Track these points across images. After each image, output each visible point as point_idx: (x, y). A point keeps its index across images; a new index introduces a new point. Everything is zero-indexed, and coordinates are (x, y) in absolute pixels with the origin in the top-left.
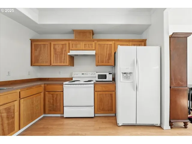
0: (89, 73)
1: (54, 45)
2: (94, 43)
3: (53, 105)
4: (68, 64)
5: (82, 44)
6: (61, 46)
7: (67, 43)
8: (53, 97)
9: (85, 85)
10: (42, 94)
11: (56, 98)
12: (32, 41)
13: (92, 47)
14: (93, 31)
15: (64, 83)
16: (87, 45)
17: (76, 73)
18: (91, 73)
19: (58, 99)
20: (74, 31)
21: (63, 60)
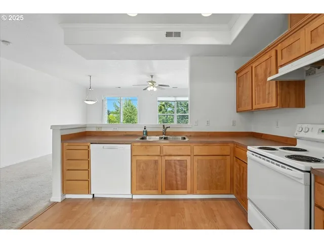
1: (256, 67)
3: (240, 184)
4: (274, 103)
5: (305, 36)
6: (264, 66)
7: (272, 52)
8: (240, 170)
11: (243, 174)
12: (238, 73)
16: (321, 29)
19: (244, 178)
21: (267, 96)
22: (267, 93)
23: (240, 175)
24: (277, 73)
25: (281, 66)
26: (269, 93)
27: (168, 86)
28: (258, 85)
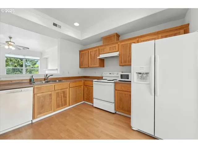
0: (115, 73)
1: (90, 52)
2: (117, 45)
3: (88, 95)
4: (98, 66)
5: (108, 48)
6: (94, 52)
7: (98, 49)
8: (88, 90)
9: (107, 83)
10: (82, 87)
11: (90, 91)
12: (80, 51)
13: (116, 49)
14: (117, 34)
15: (94, 80)
16: (112, 48)
17: (105, 73)
18: (116, 73)
19: (90, 92)
20: (102, 38)
21: (95, 63)
22: (95, 62)
23: (88, 92)
24: (99, 56)
25: (101, 54)
26: (96, 62)
27: (29, 49)
28: (91, 58)
